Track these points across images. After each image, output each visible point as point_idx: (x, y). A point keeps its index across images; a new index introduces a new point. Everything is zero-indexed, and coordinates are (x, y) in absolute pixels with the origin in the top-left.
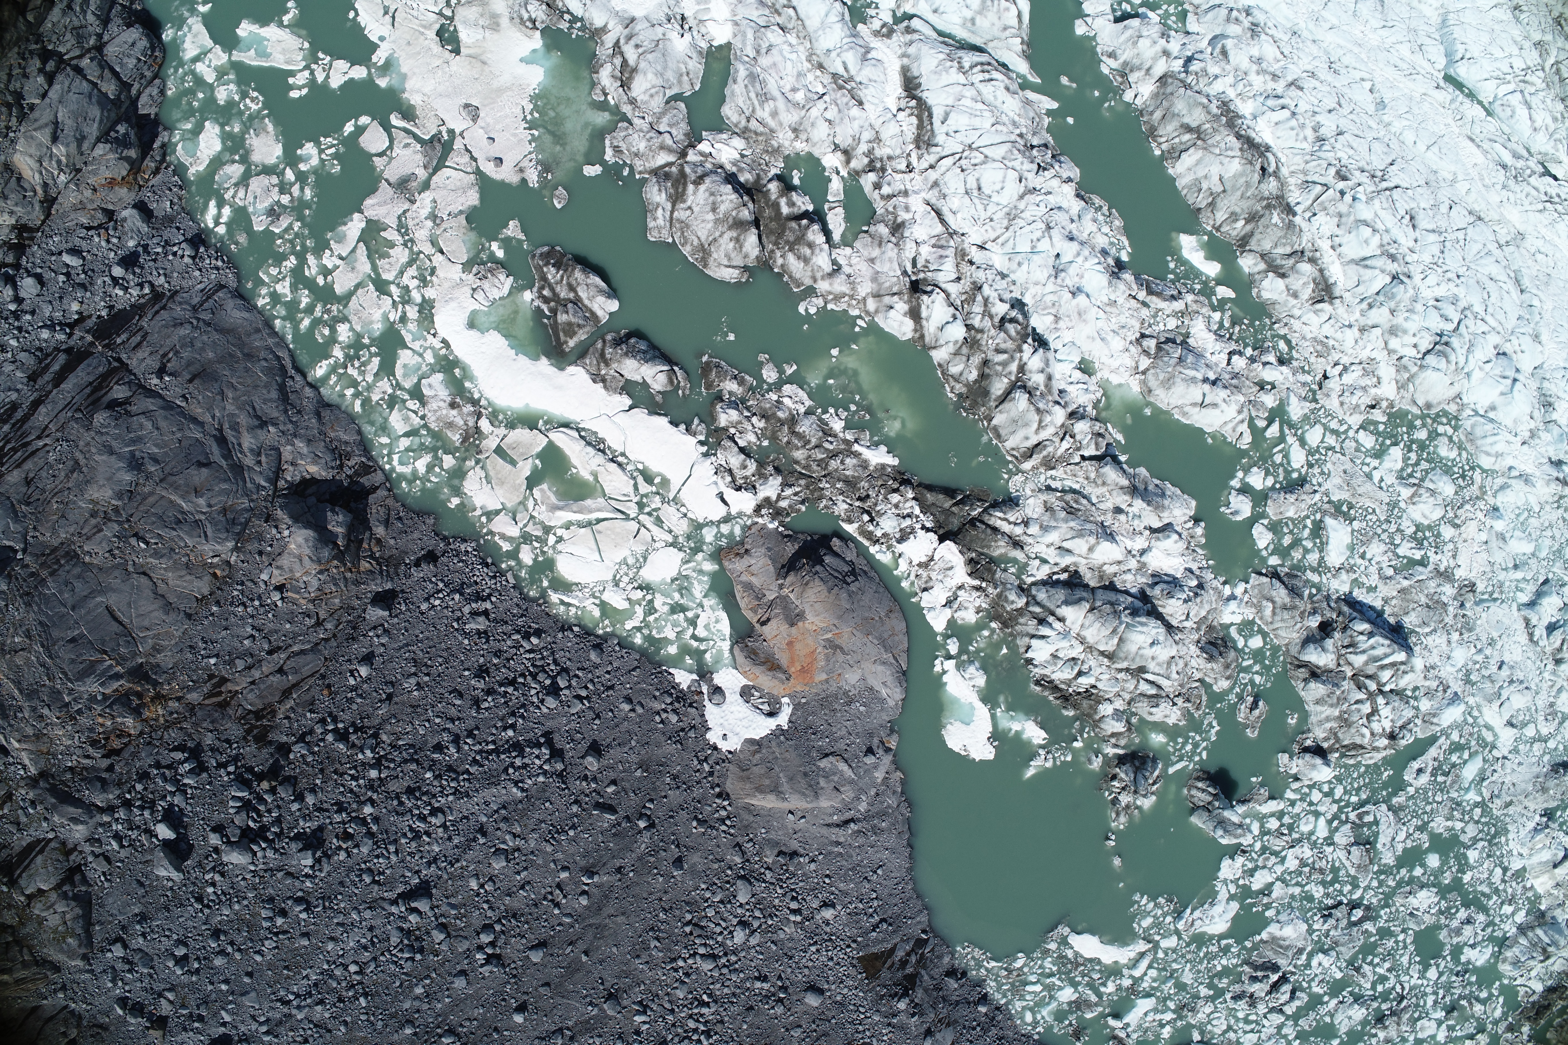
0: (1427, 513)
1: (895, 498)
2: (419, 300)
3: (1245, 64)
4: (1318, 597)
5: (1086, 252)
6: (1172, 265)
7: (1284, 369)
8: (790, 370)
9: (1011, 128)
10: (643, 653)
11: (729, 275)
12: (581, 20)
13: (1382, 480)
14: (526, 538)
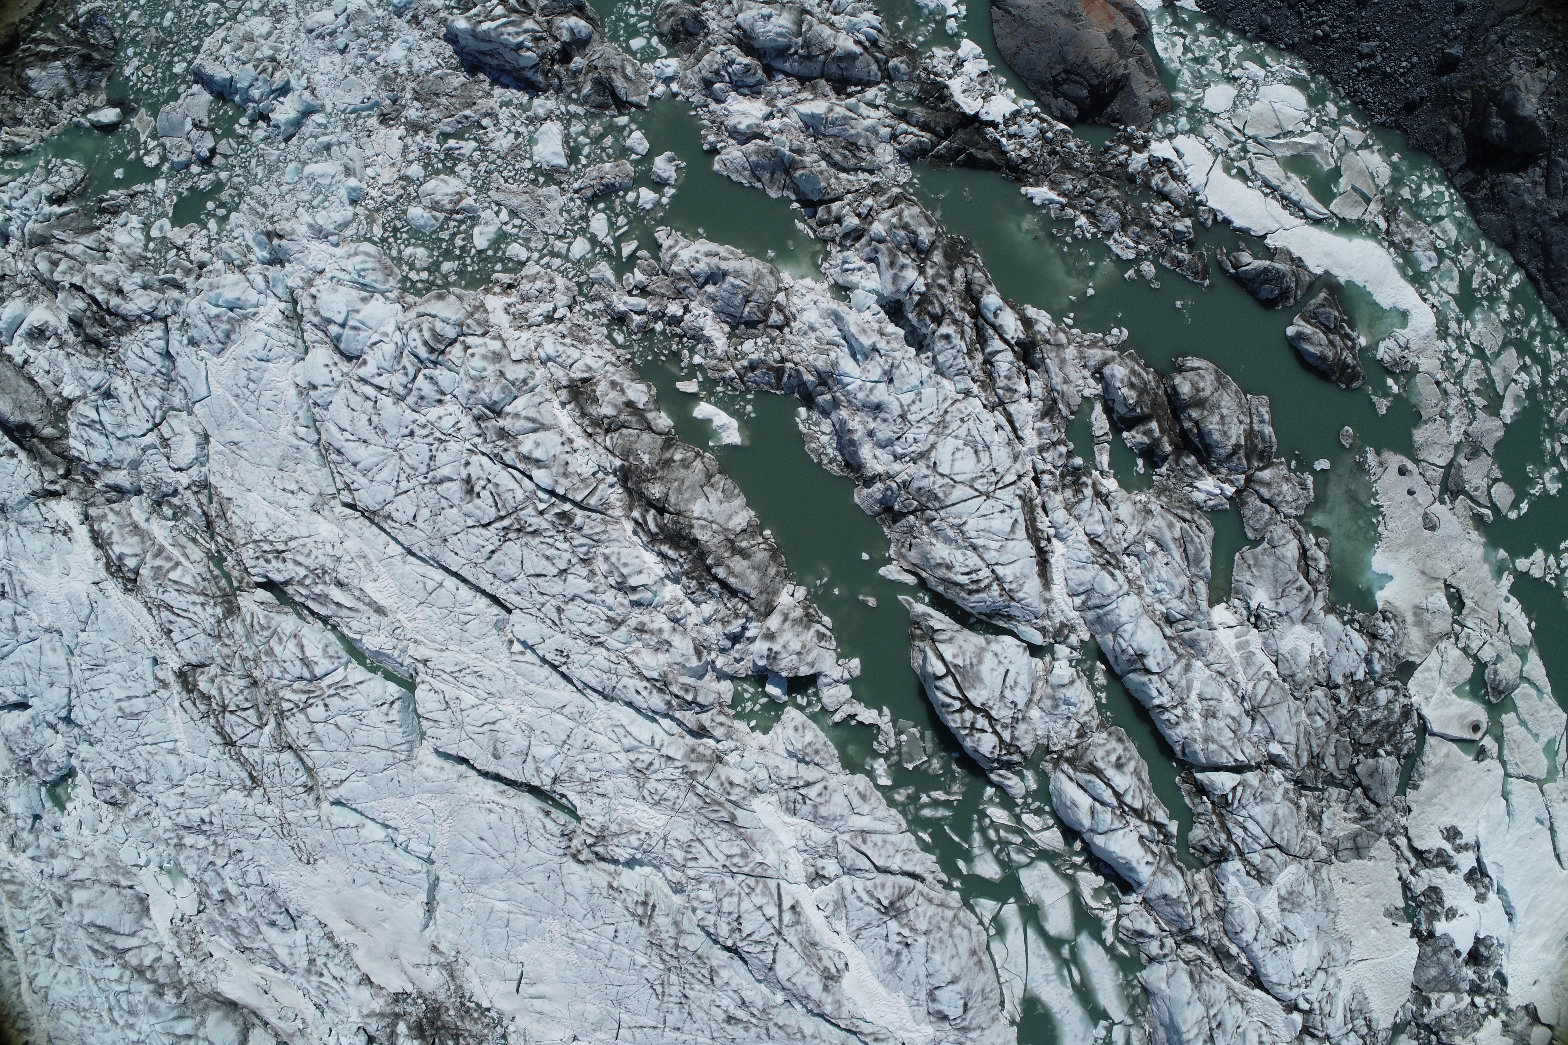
0: (442, 184)
1: (1025, 153)
2: (1449, 339)
3: (677, 640)
4: (569, 90)
5: (861, 396)
6: (749, 408)
7: (622, 308)
8: (1130, 273)
9: (944, 525)
10: (1225, 25)
11: (1196, 363)
12: (1345, 623)
13: (497, 213)
14: (1334, 124)
